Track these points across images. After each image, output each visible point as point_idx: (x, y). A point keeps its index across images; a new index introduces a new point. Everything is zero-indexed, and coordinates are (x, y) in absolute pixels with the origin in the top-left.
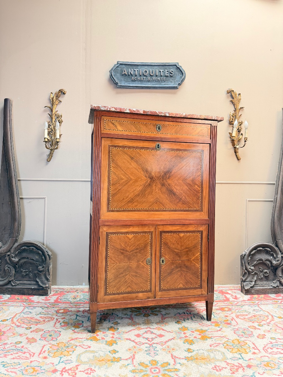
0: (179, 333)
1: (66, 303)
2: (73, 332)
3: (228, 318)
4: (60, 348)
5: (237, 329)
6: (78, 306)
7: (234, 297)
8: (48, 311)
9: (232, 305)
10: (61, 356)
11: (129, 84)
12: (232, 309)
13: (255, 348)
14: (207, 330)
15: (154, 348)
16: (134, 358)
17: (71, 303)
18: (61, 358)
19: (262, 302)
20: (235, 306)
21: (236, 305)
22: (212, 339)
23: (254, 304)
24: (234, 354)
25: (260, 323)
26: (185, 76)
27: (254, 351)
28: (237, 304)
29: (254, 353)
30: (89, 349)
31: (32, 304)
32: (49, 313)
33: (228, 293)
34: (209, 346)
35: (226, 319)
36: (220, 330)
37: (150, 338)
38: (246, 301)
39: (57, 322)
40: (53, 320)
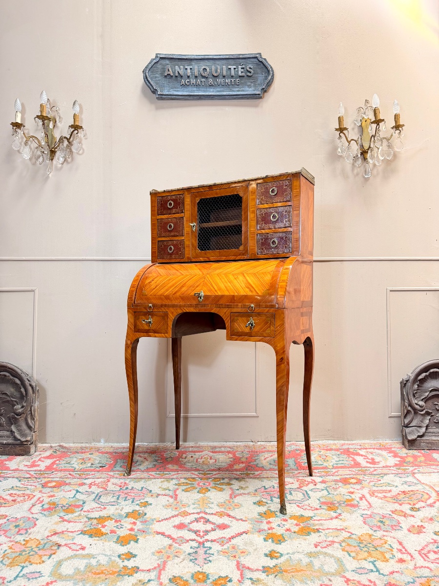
0: (258, 522)
1: (65, 470)
2: (61, 520)
3: (353, 496)
4: (28, 549)
5: (371, 516)
6: (84, 476)
7: (370, 461)
8: (28, 484)
9: (365, 475)
10: (25, 565)
11: (178, 91)
12: (364, 480)
13: (403, 550)
14: (312, 517)
15: (205, 549)
16: (164, 569)
17: (74, 471)
18: (23, 568)
19: (421, 469)
20: (370, 476)
21: (372, 474)
22: (321, 534)
23: (405, 472)
24: (360, 561)
25: (414, 504)
26: (273, 76)
27: (400, 556)
28: (375, 473)
29: (401, 561)
30: (81, 552)
31: (4, 473)
32: (29, 487)
33: (358, 454)
34: (313, 546)
35: (350, 498)
36: (336, 518)
37: (202, 531)
38: (390, 467)
39: (38, 503)
40: (32, 499)
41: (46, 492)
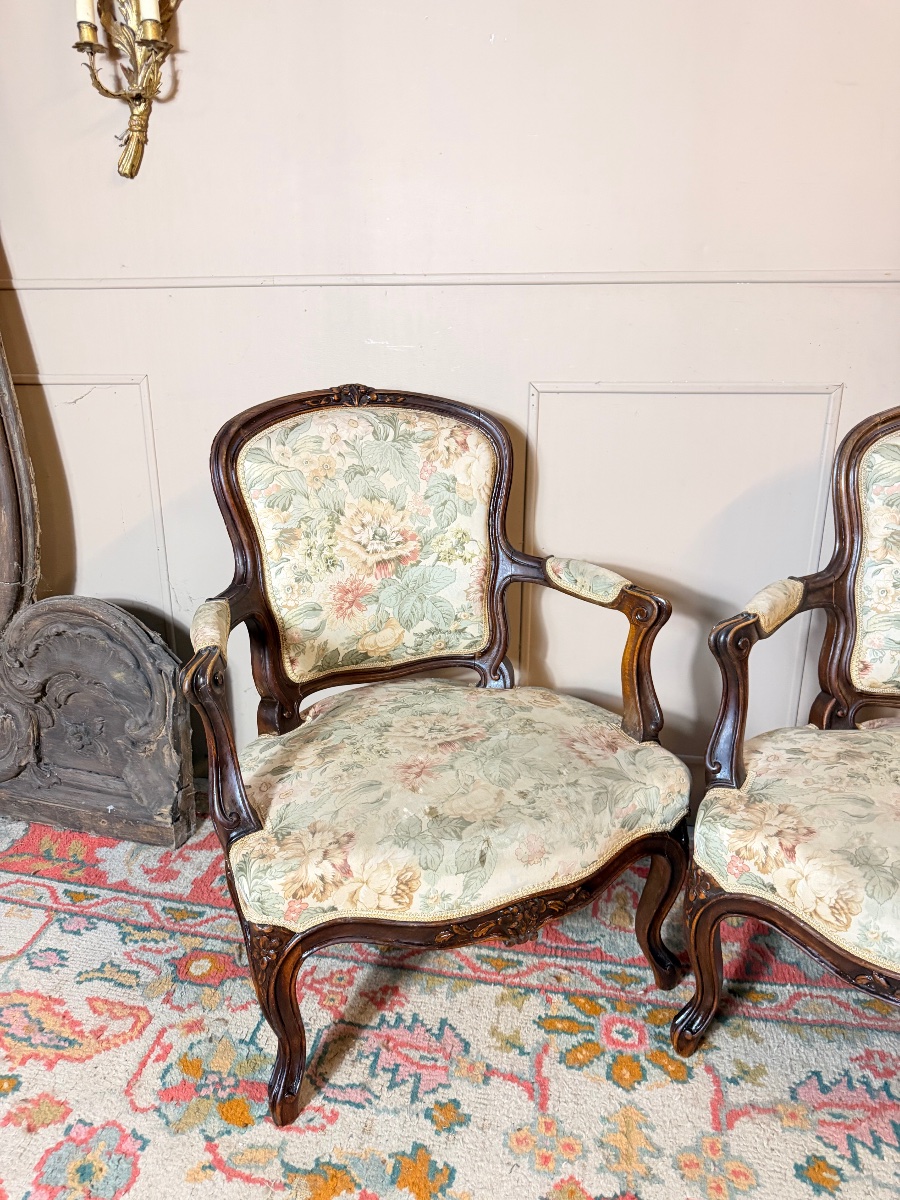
2: (208, 1157)
31: (93, 896)
32: (143, 970)
39: (153, 1057)
40: (140, 1033)
41: (184, 1004)
